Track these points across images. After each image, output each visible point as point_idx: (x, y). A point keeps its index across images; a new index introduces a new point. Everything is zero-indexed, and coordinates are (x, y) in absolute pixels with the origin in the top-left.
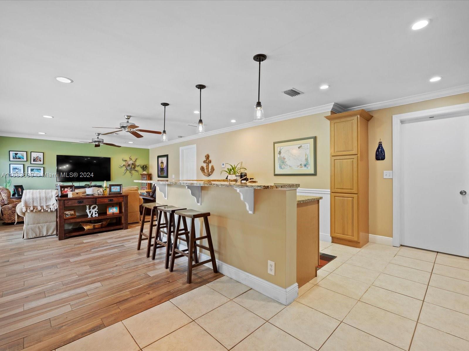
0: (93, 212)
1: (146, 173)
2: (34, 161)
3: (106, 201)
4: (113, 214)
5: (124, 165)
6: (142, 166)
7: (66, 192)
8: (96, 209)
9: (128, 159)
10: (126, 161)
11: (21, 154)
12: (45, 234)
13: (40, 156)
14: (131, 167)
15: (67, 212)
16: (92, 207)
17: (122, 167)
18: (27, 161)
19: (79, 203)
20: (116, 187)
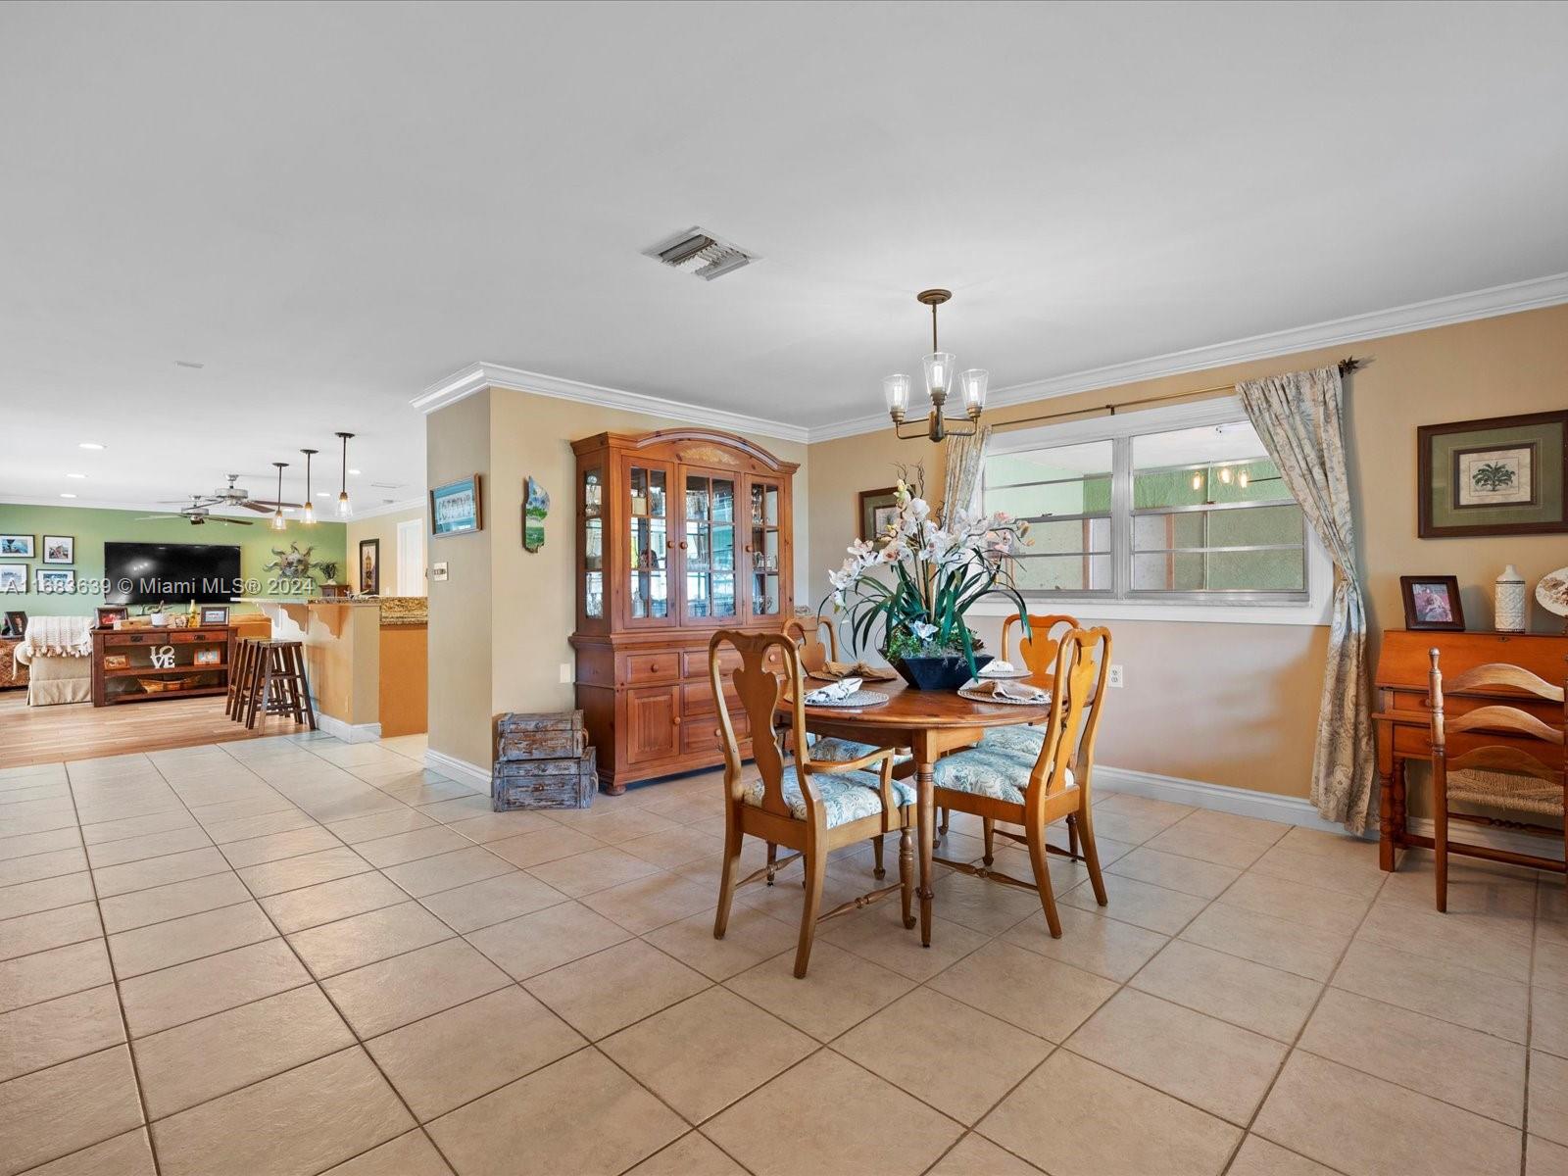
0: (164, 660)
1: (334, 583)
2: (50, 557)
3: (191, 638)
4: (208, 664)
5: (276, 564)
6: (324, 566)
7: (111, 620)
8: (170, 654)
9: (288, 549)
10: (282, 553)
11: (22, 541)
12: (69, 699)
13: (64, 546)
14: (298, 568)
15: (111, 658)
16: (161, 651)
17: (271, 568)
18: (35, 557)
19: (134, 640)
20: (215, 612)
